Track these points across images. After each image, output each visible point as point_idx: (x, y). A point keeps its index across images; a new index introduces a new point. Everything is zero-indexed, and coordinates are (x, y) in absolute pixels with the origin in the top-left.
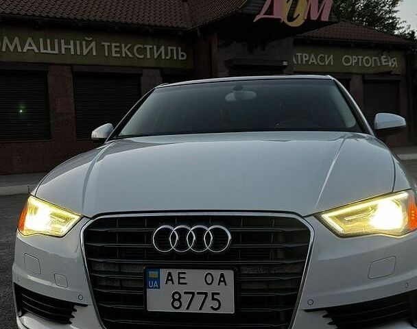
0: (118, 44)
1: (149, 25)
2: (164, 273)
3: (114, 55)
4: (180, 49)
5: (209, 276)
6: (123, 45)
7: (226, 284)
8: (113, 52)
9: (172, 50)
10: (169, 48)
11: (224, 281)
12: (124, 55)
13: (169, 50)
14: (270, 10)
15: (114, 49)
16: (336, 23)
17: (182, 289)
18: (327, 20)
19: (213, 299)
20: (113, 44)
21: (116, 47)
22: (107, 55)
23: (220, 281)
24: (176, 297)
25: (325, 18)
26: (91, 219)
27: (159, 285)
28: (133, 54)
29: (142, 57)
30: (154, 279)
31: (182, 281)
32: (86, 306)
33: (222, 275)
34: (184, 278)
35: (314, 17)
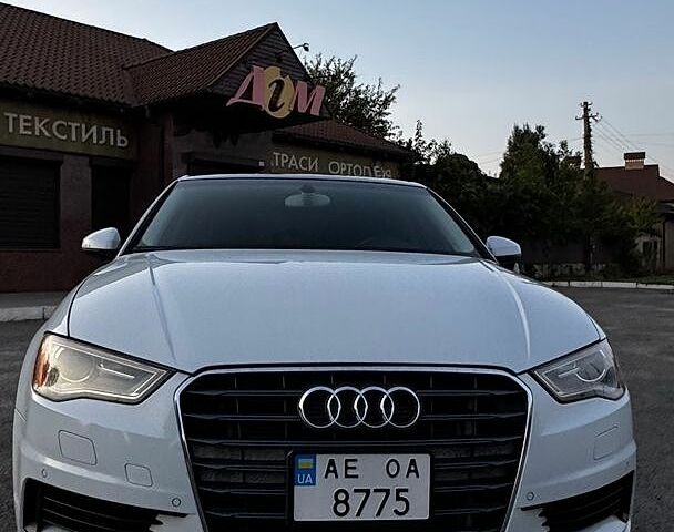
0: (29, 118)
1: (77, 95)
2: (322, 461)
3: (22, 131)
4: (119, 131)
5: (393, 464)
6: (37, 119)
7: (418, 476)
8: (22, 128)
9: (108, 132)
10: (104, 129)
11: (416, 471)
12: (37, 133)
13: (104, 133)
14: (248, 94)
15: (22, 124)
16: (328, 119)
17: (350, 485)
18: (318, 114)
19: (398, 498)
20: (22, 117)
21: (25, 121)
22: (11, 130)
23: (410, 471)
24: (341, 498)
25: (315, 112)
26: (191, 375)
27: (314, 480)
28: (50, 132)
29: (65, 137)
30: (307, 471)
31: (350, 473)
32: (184, 515)
33: (413, 462)
34: (354, 468)
35: (302, 109)
